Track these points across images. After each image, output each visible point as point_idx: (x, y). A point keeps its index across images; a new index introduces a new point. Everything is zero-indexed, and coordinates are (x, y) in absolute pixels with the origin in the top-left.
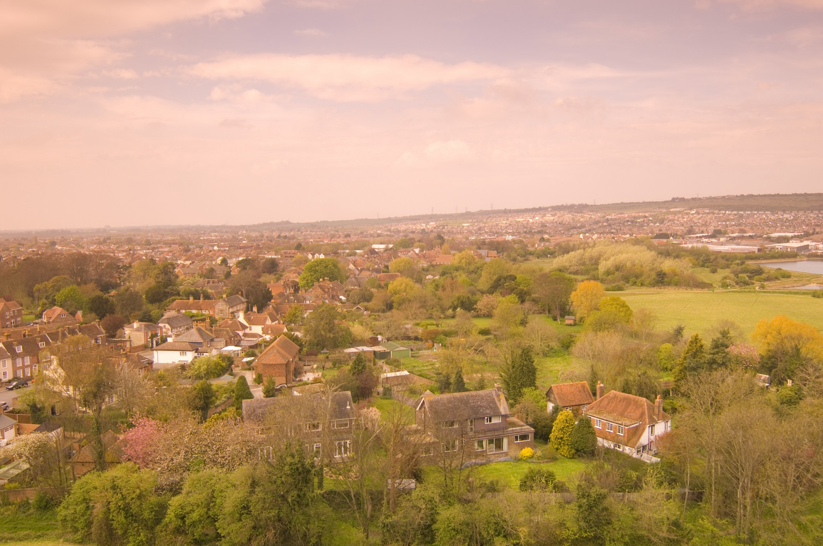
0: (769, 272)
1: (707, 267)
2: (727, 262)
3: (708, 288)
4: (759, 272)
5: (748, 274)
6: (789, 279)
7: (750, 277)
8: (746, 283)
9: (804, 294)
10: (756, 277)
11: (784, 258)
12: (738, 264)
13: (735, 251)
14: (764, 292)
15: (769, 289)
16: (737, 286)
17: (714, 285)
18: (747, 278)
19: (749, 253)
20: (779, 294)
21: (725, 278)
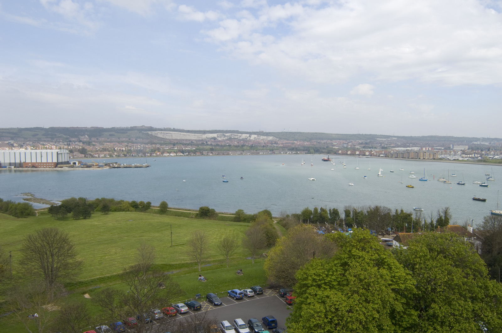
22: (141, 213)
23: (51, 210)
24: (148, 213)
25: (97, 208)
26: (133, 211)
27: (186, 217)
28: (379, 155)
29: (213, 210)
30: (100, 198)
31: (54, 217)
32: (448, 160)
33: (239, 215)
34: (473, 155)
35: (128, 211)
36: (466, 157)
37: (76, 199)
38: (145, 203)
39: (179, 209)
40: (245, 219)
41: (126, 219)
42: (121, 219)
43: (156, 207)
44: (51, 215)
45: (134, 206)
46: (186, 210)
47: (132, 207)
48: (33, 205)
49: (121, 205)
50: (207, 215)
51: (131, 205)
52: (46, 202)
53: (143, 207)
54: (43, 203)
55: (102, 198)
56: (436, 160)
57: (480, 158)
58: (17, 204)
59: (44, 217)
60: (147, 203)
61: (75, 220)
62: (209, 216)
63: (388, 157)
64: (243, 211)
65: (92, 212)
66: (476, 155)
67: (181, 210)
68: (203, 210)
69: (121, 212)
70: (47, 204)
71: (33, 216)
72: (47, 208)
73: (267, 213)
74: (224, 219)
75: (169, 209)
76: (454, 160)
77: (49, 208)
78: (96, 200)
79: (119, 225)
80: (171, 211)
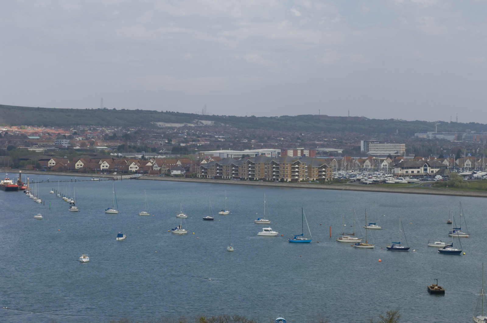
28: (169, 170)
32: (357, 183)
34: (422, 168)
36: (404, 176)
56: (328, 183)
57: (439, 177)
63: (195, 177)
66: (428, 168)
76: (375, 183)
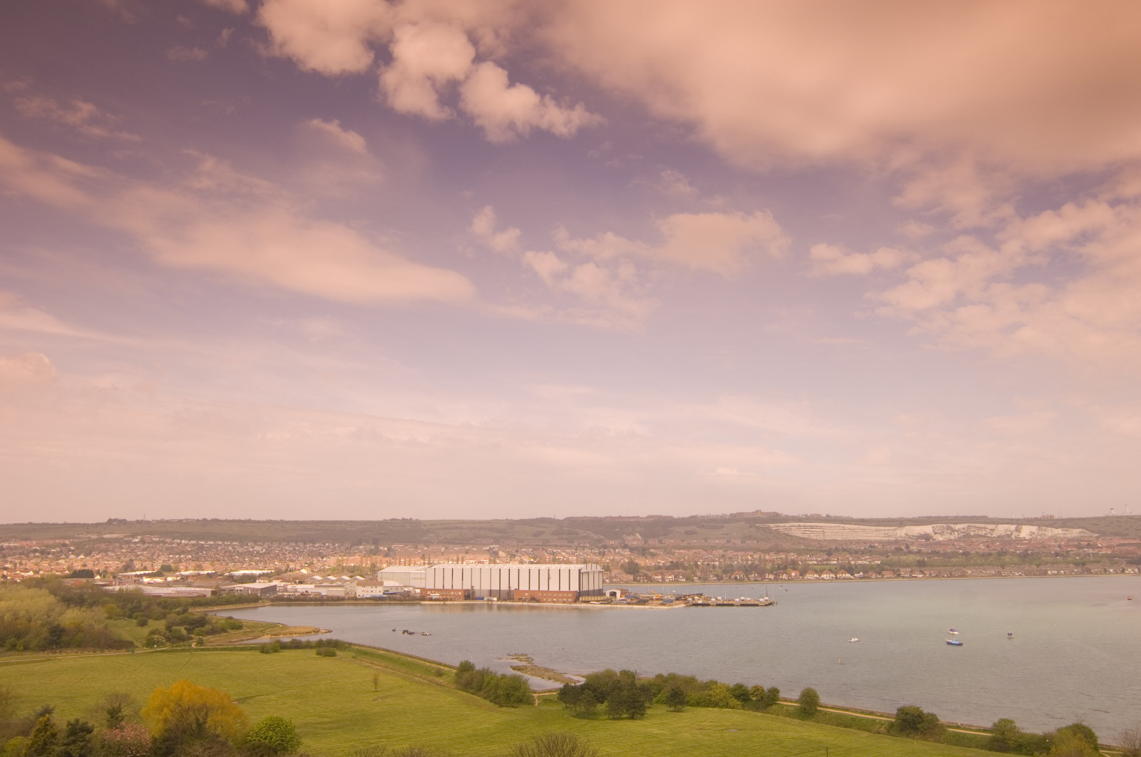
0: (216, 623)
1: (136, 618)
2: (163, 610)
3: (128, 648)
4: (201, 622)
5: (187, 626)
6: (238, 631)
7: (189, 631)
8: (181, 639)
9: (252, 649)
10: (197, 630)
11: (242, 603)
12: (178, 613)
13: (180, 595)
14: (202, 650)
15: (209, 646)
16: (169, 644)
17: (136, 643)
18: (184, 632)
19: (198, 596)
20: (220, 652)
21: (153, 633)
22: (755, 713)
23: (563, 694)
24: (772, 714)
25: (659, 696)
26: (737, 709)
27: (864, 730)
29: (933, 715)
30: (665, 674)
31: (569, 709)
33: (1003, 733)
35: (727, 706)
37: (615, 674)
38: (766, 689)
39: (847, 710)
40: (1020, 746)
41: (721, 726)
42: (711, 724)
43: (791, 701)
44: (564, 705)
45: (739, 697)
46: (862, 712)
47: (736, 698)
48: (530, 682)
49: (711, 692)
50: (917, 729)
51: (733, 693)
52: (553, 676)
53: (759, 701)
54: (550, 679)
55: (669, 675)
58: (499, 676)
59: (551, 708)
60: (770, 691)
61: (611, 719)
62: (922, 732)
64: (1012, 722)
65: (647, 704)
67: (852, 712)
68: (907, 714)
69: (711, 709)
70: (557, 680)
71: (529, 704)
72: (556, 690)
73: (1083, 733)
74: (961, 741)
75: (821, 706)
77: (561, 690)
78: (656, 677)
79: (707, 738)
80: (826, 713)
